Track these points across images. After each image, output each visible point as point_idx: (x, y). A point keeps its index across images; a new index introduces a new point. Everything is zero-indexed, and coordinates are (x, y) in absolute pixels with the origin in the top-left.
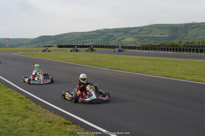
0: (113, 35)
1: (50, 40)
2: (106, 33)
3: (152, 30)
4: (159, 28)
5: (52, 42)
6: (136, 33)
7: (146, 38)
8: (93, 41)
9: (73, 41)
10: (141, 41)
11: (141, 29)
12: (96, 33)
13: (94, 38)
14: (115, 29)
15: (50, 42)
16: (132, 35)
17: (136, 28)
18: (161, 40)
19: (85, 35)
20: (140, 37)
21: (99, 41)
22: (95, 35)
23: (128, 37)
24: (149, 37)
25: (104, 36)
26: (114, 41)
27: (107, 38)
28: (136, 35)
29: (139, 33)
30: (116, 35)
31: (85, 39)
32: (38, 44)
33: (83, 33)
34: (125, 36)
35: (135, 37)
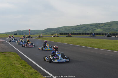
0: (89, 28)
1: (53, 31)
2: (85, 26)
3: (112, 25)
4: (117, 23)
5: (54, 31)
6: (102, 27)
7: (108, 29)
8: (77, 31)
9: (66, 31)
10: (106, 31)
11: (105, 24)
12: (79, 27)
13: (77, 29)
14: (90, 24)
15: (53, 32)
16: (100, 27)
17: (102, 23)
18: (117, 31)
19: (73, 28)
20: (105, 29)
21: (81, 31)
22: (78, 28)
23: (98, 29)
24: (110, 29)
25: (84, 28)
26: (89, 31)
27: (86, 30)
28: (102, 28)
29: (105, 26)
30: (91, 27)
31: (73, 30)
32: (46, 33)
33: (72, 26)
34: (96, 28)
35: (102, 29)
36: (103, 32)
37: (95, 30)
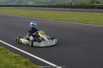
0: (22, 1)
7: (39, 2)
10: (37, 4)
18: (46, 3)
20: (36, 2)
21: (15, 3)
23: (30, 2)
24: (41, 2)
25: (17, 1)
27: (19, 2)
31: (7, 2)
34: (28, 1)
35: (34, 2)
36: (35, 4)
37: (27, 2)
